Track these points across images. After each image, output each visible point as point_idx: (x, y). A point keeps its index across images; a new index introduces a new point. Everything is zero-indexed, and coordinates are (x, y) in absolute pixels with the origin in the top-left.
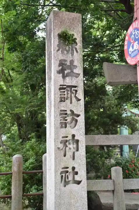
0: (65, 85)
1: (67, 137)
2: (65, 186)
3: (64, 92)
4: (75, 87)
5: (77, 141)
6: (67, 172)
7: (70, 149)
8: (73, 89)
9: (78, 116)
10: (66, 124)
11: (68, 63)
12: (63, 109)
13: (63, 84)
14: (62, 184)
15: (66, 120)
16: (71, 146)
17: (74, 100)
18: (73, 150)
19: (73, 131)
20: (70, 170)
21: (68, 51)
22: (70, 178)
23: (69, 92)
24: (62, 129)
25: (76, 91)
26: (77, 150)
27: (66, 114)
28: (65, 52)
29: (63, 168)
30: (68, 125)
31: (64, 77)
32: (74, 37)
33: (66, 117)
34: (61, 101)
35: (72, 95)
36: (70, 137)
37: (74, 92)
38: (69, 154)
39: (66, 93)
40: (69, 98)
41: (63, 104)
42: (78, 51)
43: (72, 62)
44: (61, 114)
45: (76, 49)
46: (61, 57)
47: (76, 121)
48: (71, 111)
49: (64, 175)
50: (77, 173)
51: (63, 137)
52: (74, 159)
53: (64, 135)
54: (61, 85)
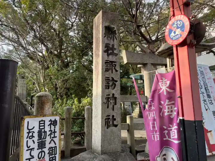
0: (109, 61)
1: (109, 95)
2: (107, 128)
3: (108, 65)
4: (115, 62)
5: (116, 98)
6: (109, 119)
7: (111, 103)
8: (113, 63)
9: (116, 81)
10: (109, 86)
11: (111, 47)
12: (107, 76)
13: (107, 60)
14: (106, 127)
15: (109, 84)
16: (112, 101)
17: (114, 71)
18: (112, 104)
19: (113, 92)
20: (111, 117)
21: (111, 38)
22: (111, 123)
23: (111, 66)
24: (106, 90)
25: (115, 65)
26: (116, 104)
27: (109, 80)
28: (109, 39)
29: (106, 116)
30: (110, 87)
31: (108, 55)
32: (115, 29)
33: (109, 82)
34: (106, 71)
35: (113, 68)
36: (111, 96)
37: (114, 65)
38: (111, 106)
39: (109, 66)
40: (111, 70)
41: (107, 73)
42: (117, 38)
43: (113, 45)
44: (106, 80)
45: (116, 37)
46: (106, 41)
47: (115, 85)
48: (112, 78)
49: (107, 120)
50: (115, 119)
51: (107, 95)
52: (113, 110)
53: (108, 94)
54: (106, 60)
